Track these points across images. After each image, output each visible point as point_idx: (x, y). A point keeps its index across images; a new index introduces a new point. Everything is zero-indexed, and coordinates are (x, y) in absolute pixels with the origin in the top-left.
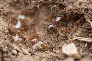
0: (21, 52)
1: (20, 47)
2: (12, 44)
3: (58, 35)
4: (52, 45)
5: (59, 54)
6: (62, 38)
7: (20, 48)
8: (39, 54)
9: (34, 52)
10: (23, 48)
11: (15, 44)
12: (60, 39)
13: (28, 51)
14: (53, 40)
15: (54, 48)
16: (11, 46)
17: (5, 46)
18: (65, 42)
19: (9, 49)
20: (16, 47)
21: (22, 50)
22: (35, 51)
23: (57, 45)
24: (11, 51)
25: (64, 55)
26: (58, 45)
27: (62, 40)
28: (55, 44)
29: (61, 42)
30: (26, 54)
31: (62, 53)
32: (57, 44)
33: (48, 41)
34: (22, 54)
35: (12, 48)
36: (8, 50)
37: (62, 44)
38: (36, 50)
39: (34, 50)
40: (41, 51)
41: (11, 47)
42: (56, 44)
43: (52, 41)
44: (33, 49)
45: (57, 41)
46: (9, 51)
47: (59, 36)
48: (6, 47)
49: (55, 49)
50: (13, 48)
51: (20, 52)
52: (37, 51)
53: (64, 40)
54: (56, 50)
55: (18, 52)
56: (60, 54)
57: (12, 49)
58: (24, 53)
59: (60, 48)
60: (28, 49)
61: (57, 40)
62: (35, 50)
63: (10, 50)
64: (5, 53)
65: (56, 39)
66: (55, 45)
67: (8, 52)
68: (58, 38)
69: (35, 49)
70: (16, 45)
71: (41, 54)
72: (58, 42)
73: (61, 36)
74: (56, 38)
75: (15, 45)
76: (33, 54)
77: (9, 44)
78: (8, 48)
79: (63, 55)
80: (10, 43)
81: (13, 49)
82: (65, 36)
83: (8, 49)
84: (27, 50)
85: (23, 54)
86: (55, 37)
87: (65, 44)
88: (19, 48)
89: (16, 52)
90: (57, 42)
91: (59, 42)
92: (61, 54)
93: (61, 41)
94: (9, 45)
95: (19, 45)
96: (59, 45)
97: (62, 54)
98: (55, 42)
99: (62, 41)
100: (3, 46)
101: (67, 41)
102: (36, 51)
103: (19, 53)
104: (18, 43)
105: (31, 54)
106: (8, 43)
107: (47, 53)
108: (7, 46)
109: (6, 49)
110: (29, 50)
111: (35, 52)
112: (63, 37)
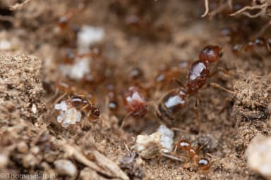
0: (93, 169)
1: (87, 147)
2: (59, 139)
3: (232, 103)
4: (210, 141)
5: (236, 175)
6: (248, 113)
7: (87, 152)
8: (161, 175)
9: (142, 165)
10: (100, 152)
11: (70, 138)
12: (239, 118)
13: (118, 162)
14: (213, 121)
15: (216, 150)
16: (52, 143)
17: (32, 144)
18: (259, 128)
19: (46, 156)
20: (71, 150)
21: (94, 160)
22: (144, 163)
23: (229, 139)
24: (52, 165)
25: (254, 175)
26: (232, 141)
27: (245, 119)
28: (220, 134)
29: (241, 128)
30: (109, 174)
31: (247, 169)
32: (227, 136)
33: (192, 126)
34: (95, 175)
35: (57, 152)
36: (44, 160)
37: (245, 135)
38: (150, 160)
39: (140, 161)
40: (168, 161)
41: (53, 148)
42: (222, 136)
43: (210, 124)
44: (137, 156)
45: (226, 126)
46: (45, 165)
47: (234, 106)
48: (36, 150)
49: (219, 153)
50: (62, 152)
51: (86, 169)
52: (152, 163)
53: (253, 119)
54: (223, 156)
55: (80, 166)
56: (238, 173)
57: (56, 157)
58: (103, 172)
59: (241, 149)
60: (117, 154)
61: (226, 122)
62: (143, 159)
63: (50, 160)
64: (32, 171)
65: (224, 116)
66: (221, 141)
67: (42, 169)
68: (232, 114)
69: (143, 154)
70: (72, 141)
71: (167, 173)
72: (232, 129)
73: (241, 104)
74: (222, 111)
75: (68, 143)
76: (136, 174)
77: (44, 139)
78: (42, 152)
79: (250, 176)
80: (48, 132)
81: (62, 158)
82: (257, 103)
83: (40, 157)
84: (114, 161)
85: (99, 173)
86: (220, 108)
87: (259, 134)
88: (83, 152)
89: (71, 169)
90: (229, 126)
91: (233, 126)
92: (244, 175)
93: (243, 125)
94: (47, 141)
95: (83, 139)
96: (236, 139)
97: (247, 172)
98: (219, 129)
99: (248, 124)
100: (22, 145)
101: (265, 125)
102: (149, 164)
103: (83, 173)
104: (80, 135)
105: (129, 175)
106: (42, 135)
107: (188, 169)
108: (38, 144)
109: (35, 155)
110: (120, 159)
111: (143, 168)
112: (250, 109)
